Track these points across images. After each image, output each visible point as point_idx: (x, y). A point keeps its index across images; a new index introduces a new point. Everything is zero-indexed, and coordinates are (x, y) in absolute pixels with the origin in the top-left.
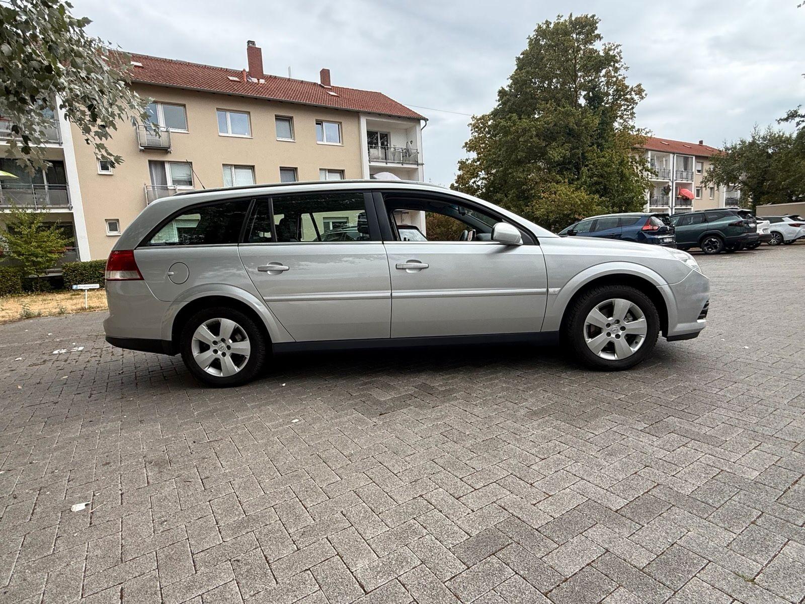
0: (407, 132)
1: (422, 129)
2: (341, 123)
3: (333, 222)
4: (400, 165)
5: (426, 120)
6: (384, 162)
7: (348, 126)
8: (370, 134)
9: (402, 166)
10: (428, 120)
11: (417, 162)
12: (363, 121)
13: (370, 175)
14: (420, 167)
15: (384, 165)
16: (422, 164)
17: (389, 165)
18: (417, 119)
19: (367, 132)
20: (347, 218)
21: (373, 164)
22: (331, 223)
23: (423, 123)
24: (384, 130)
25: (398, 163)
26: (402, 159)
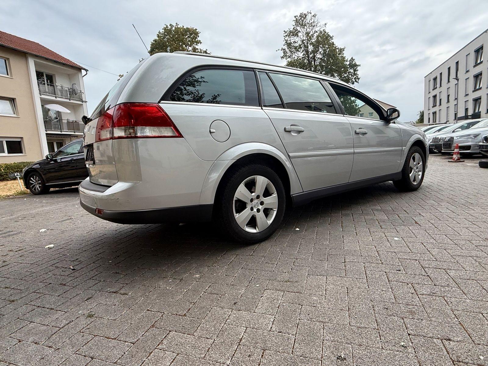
0: (70, 77)
1: (83, 76)
2: (8, 59)
3: (6, 141)
4: (68, 101)
5: (86, 70)
6: (53, 96)
7: (16, 63)
8: (39, 75)
9: (69, 101)
10: (88, 71)
11: (82, 99)
12: (31, 63)
13: (42, 105)
14: (84, 103)
15: (54, 98)
16: (86, 102)
17: (58, 99)
18: (79, 69)
19: (36, 71)
20: (22, 138)
21: (43, 96)
22: (5, 142)
23: (84, 72)
24: (50, 72)
25: (66, 98)
26: (69, 96)
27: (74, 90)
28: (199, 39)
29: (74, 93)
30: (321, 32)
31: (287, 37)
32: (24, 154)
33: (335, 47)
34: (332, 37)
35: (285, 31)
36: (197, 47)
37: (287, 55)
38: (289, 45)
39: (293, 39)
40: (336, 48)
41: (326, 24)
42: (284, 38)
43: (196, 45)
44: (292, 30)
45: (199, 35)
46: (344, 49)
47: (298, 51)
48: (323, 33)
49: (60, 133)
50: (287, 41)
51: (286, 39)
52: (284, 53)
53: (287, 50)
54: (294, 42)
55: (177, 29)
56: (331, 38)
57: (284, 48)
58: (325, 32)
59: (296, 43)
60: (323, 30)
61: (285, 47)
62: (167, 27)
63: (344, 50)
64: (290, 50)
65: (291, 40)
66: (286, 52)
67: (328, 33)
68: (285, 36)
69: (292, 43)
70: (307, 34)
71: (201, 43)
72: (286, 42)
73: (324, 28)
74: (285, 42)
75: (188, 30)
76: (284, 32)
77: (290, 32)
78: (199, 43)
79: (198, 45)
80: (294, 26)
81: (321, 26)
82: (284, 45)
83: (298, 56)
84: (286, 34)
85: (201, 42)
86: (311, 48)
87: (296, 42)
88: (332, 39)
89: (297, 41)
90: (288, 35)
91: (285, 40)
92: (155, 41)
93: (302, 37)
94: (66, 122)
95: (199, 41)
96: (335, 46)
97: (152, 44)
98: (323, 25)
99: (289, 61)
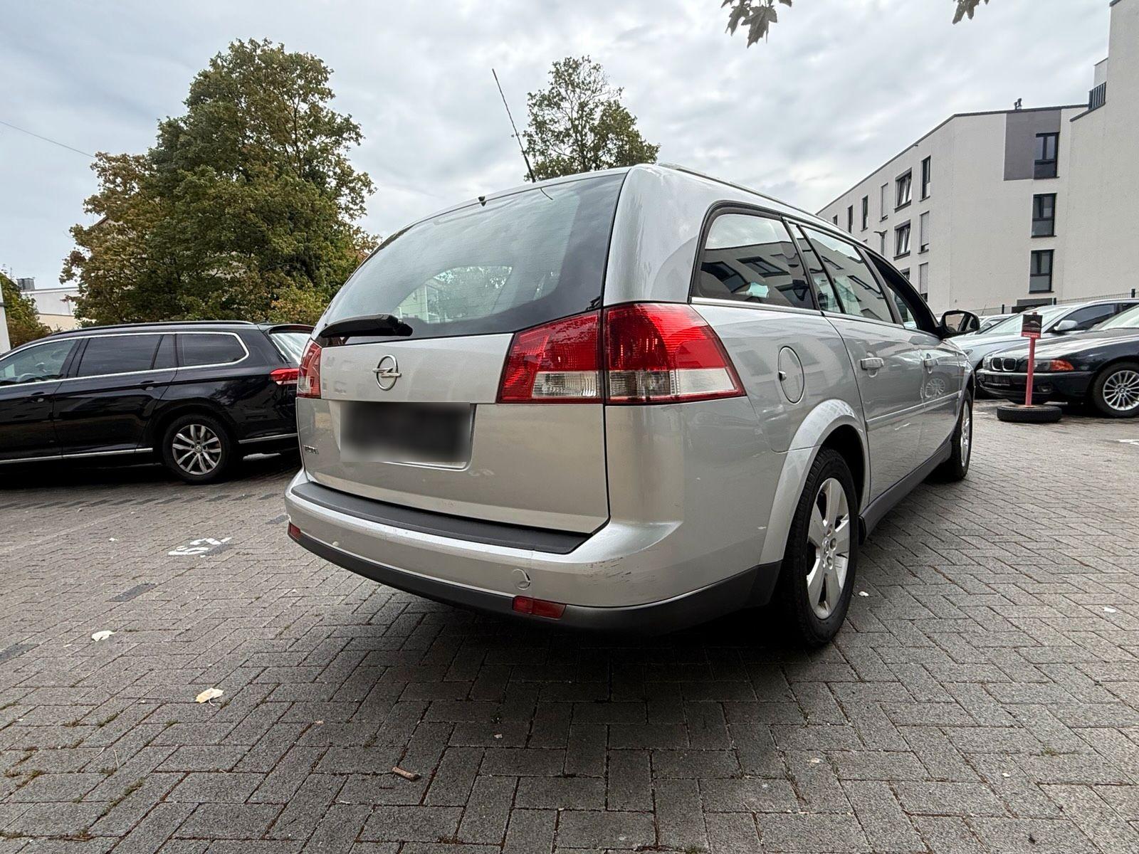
28: (327, 85)
30: (610, 104)
31: (536, 107)
33: (641, 143)
34: (634, 120)
35: (530, 94)
36: (321, 104)
37: (537, 148)
38: (540, 125)
39: (548, 114)
40: (644, 144)
41: (620, 90)
42: (530, 110)
43: (321, 99)
44: (547, 93)
45: (328, 76)
46: (657, 148)
47: (563, 141)
48: (613, 109)
50: (536, 116)
51: (534, 111)
52: (530, 143)
53: (536, 138)
54: (550, 121)
55: (269, 58)
56: (632, 121)
57: (529, 132)
58: (619, 107)
59: (556, 123)
60: (615, 101)
61: (532, 130)
62: (242, 45)
63: (657, 151)
64: (542, 139)
65: (546, 115)
66: (535, 141)
67: (625, 109)
68: (530, 106)
69: (548, 122)
70: (582, 106)
71: (332, 96)
72: (535, 120)
73: (618, 98)
74: (532, 117)
75: (297, 60)
76: (529, 97)
77: (544, 98)
78: (327, 96)
79: (326, 100)
80: (552, 84)
81: (612, 92)
82: (529, 126)
83: (560, 152)
84: (534, 101)
85: (333, 93)
86: (590, 139)
87: (556, 120)
88: (633, 124)
89: (561, 119)
90: (538, 103)
91: (532, 113)
92: (205, 75)
93: (569, 111)
95: (327, 91)
96: (639, 140)
97: (198, 84)
98: (615, 92)
99: (539, 163)
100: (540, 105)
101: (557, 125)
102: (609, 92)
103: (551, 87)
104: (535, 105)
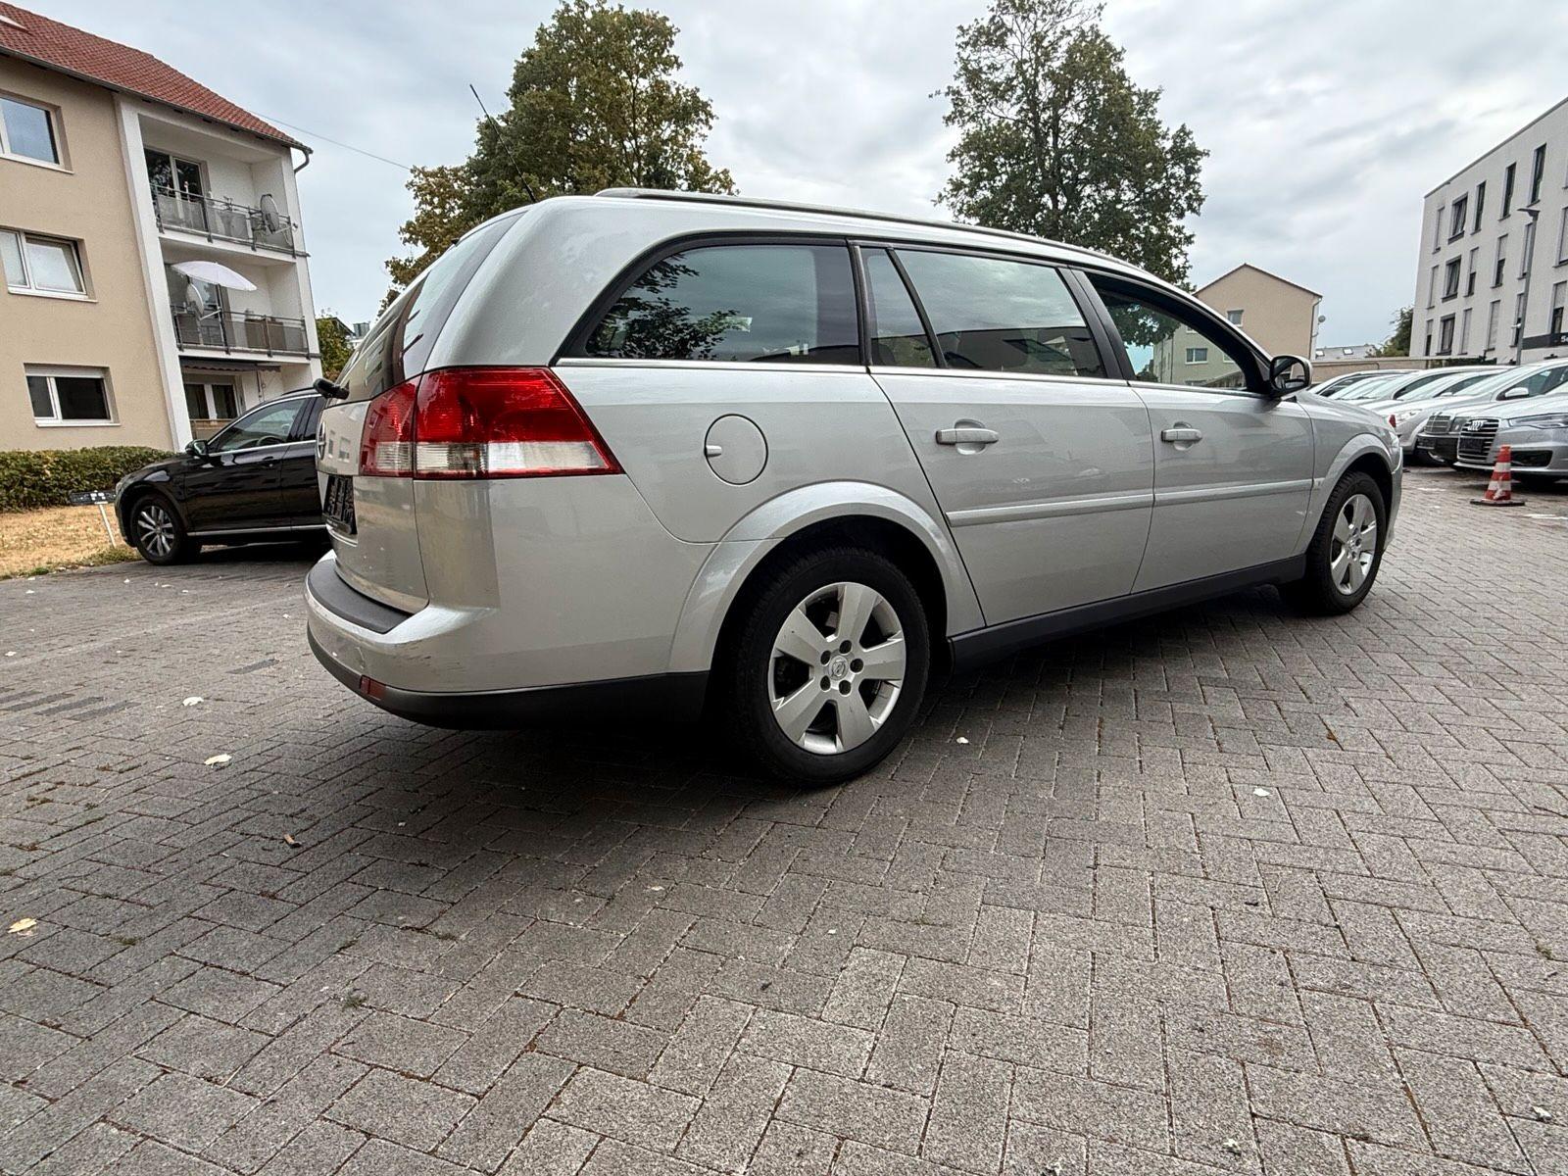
0: (252, 170)
1: (296, 171)
2: (57, 109)
3: (57, 379)
4: (247, 250)
5: (307, 151)
6: (203, 236)
7: (80, 123)
8: (156, 162)
9: (253, 253)
10: (311, 152)
11: (293, 247)
12: (131, 121)
13: (165, 264)
14: (298, 261)
15: (203, 242)
16: (305, 256)
17: (217, 245)
18: (284, 145)
19: (147, 152)
20: (105, 369)
21: (168, 235)
22: (53, 381)
23: (297, 157)
24: (191, 155)
25: (242, 243)
26: (251, 237)
27: (268, 217)
28: (673, 51)
29: (266, 226)
30: (1083, 34)
31: (969, 48)
32: (112, 420)
33: (1129, 88)
34: (1120, 53)
35: (961, 28)
36: (664, 77)
37: (966, 110)
38: (973, 77)
39: (987, 56)
40: (1133, 90)
41: (1101, 8)
42: (959, 53)
43: (664, 71)
44: (985, 23)
45: (673, 38)
46: (1157, 95)
47: (1002, 98)
48: (1088, 39)
49: (223, 355)
50: (966, 62)
51: (965, 55)
52: (956, 105)
53: (966, 95)
54: (989, 68)
55: (601, 20)
56: (1118, 56)
57: (955, 88)
58: (1098, 36)
59: (997, 69)
60: (1092, 27)
61: (960, 84)
62: (567, 9)
63: (1156, 100)
64: (975, 96)
65: (981, 60)
66: (963, 101)
67: (1107, 37)
68: (960, 46)
69: (985, 69)
70: (1038, 39)
71: (679, 65)
72: (965, 68)
73: (1096, 21)
74: (960, 65)
75: (636, 21)
76: (959, 32)
77: (980, 31)
78: (672, 67)
79: (670, 71)
80: (992, 10)
81: (1086, 12)
82: (956, 78)
83: (1001, 114)
84: (966, 39)
85: (679, 61)
86: (1046, 90)
87: (999, 66)
88: (1120, 60)
89: (1001, 63)
90: (972, 42)
91: (962, 58)
92: (529, 55)
93: (1017, 49)
94: (243, 321)
95: (673, 58)
96: (1127, 85)
97: (520, 67)
98: (1092, 12)
99: (971, 133)
100: (974, 45)
101: (997, 73)
102: (1081, 13)
103: (992, 14)
104: (967, 44)
